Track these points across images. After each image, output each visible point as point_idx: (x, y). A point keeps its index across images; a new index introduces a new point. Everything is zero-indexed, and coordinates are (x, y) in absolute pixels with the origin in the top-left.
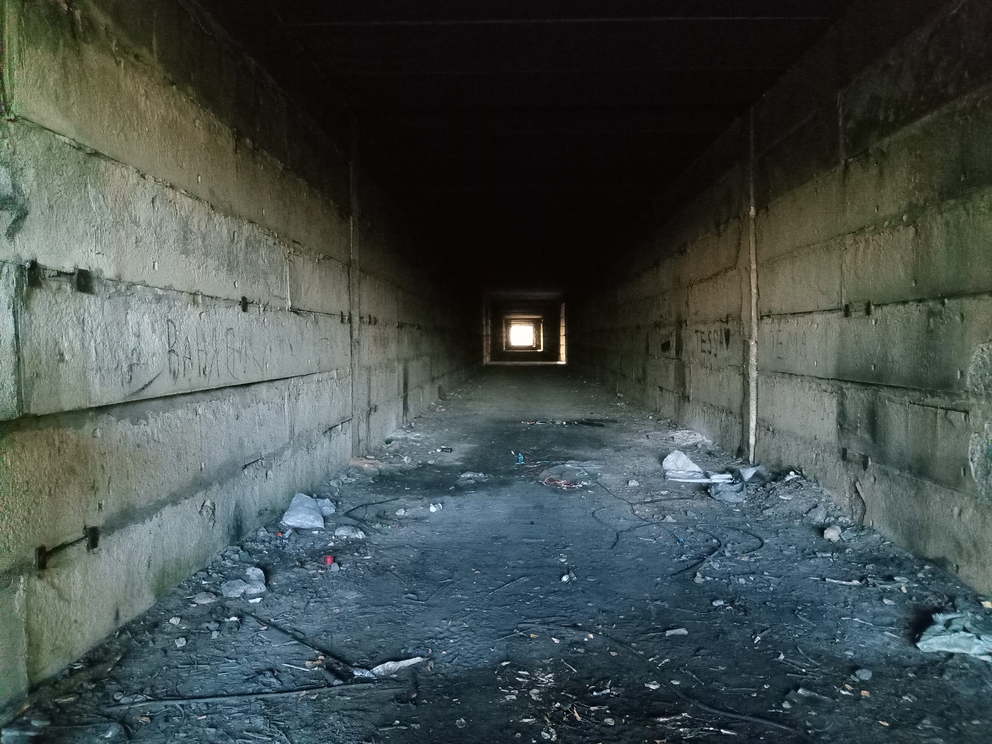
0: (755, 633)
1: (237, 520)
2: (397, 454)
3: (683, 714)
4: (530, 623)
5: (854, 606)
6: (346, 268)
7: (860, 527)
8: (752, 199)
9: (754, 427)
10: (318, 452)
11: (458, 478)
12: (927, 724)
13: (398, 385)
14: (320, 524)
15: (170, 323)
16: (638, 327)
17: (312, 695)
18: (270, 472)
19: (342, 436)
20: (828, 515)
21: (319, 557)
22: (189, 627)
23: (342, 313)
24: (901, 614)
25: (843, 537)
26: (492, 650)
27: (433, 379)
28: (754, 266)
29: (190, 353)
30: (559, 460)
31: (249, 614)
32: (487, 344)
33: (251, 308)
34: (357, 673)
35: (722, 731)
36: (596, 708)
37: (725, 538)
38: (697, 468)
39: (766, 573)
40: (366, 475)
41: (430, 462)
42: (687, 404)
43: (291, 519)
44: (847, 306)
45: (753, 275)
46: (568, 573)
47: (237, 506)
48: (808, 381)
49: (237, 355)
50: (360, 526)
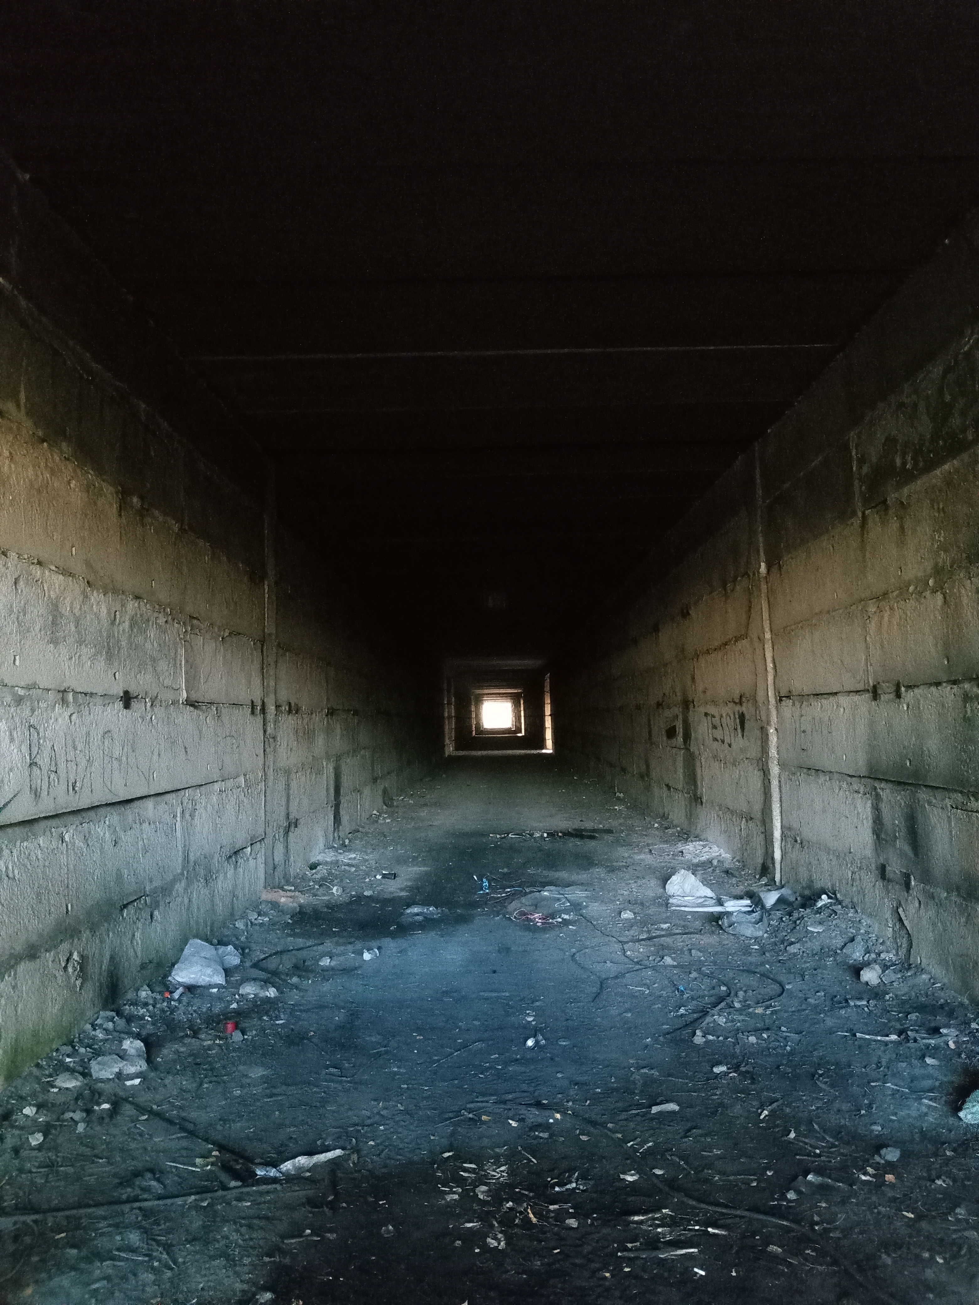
0: (762, 1107)
1: (112, 977)
2: (323, 883)
3: (664, 1211)
4: (482, 1102)
5: (888, 1068)
6: (259, 644)
7: (906, 965)
8: (762, 554)
9: (779, 838)
10: (220, 883)
11: (402, 914)
12: (960, 1214)
13: (327, 789)
14: (220, 979)
15: (32, 730)
16: (638, 707)
17: (202, 1201)
18: (156, 913)
19: (252, 862)
20: (868, 951)
21: (218, 1023)
22: (48, 1119)
23: (252, 702)
24: (946, 1076)
25: (883, 979)
26: (432, 1138)
27: (375, 780)
28: (768, 636)
29: (56, 765)
30: (534, 886)
31: (126, 1100)
32: (449, 729)
33: (134, 704)
34: (260, 1172)
35: (710, 1229)
36: (556, 1207)
37: (735, 984)
38: (709, 893)
39: (783, 1029)
40: (282, 911)
41: (366, 893)
42: (699, 806)
43: (183, 974)
44: (875, 687)
45: (768, 646)
46: (535, 1036)
47: (112, 958)
48: (838, 779)
49: (115, 764)
50: (272, 980)
